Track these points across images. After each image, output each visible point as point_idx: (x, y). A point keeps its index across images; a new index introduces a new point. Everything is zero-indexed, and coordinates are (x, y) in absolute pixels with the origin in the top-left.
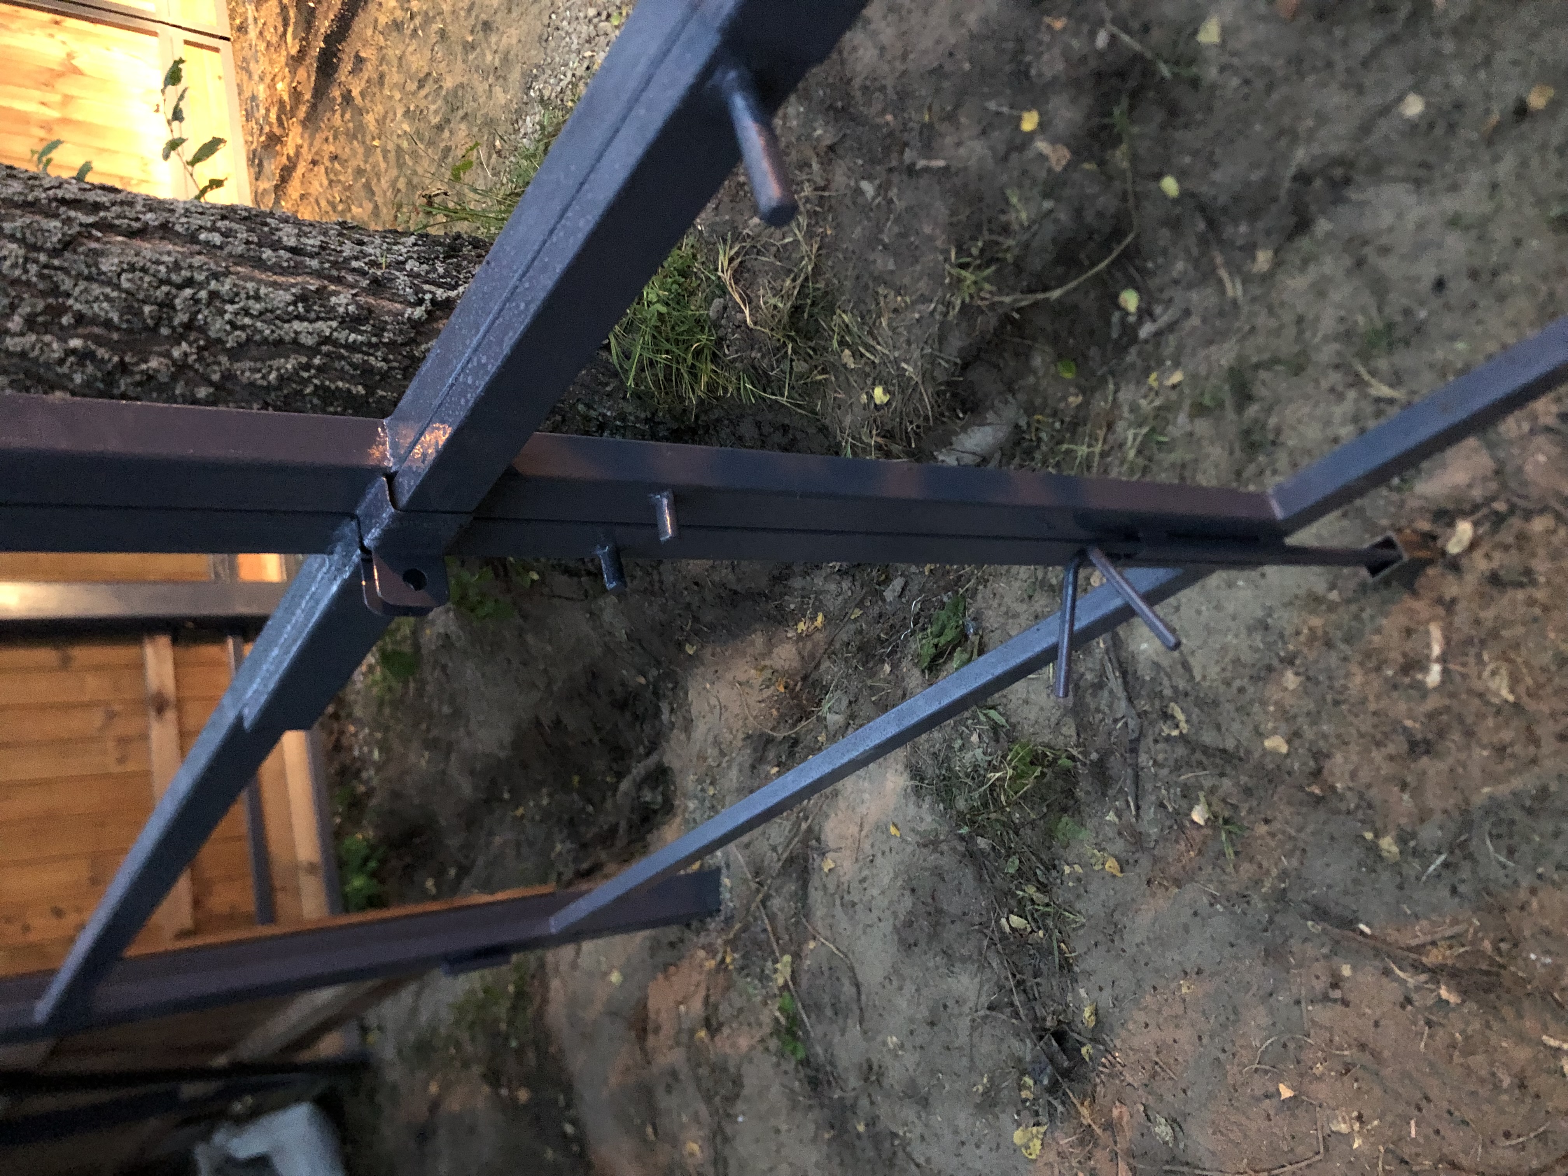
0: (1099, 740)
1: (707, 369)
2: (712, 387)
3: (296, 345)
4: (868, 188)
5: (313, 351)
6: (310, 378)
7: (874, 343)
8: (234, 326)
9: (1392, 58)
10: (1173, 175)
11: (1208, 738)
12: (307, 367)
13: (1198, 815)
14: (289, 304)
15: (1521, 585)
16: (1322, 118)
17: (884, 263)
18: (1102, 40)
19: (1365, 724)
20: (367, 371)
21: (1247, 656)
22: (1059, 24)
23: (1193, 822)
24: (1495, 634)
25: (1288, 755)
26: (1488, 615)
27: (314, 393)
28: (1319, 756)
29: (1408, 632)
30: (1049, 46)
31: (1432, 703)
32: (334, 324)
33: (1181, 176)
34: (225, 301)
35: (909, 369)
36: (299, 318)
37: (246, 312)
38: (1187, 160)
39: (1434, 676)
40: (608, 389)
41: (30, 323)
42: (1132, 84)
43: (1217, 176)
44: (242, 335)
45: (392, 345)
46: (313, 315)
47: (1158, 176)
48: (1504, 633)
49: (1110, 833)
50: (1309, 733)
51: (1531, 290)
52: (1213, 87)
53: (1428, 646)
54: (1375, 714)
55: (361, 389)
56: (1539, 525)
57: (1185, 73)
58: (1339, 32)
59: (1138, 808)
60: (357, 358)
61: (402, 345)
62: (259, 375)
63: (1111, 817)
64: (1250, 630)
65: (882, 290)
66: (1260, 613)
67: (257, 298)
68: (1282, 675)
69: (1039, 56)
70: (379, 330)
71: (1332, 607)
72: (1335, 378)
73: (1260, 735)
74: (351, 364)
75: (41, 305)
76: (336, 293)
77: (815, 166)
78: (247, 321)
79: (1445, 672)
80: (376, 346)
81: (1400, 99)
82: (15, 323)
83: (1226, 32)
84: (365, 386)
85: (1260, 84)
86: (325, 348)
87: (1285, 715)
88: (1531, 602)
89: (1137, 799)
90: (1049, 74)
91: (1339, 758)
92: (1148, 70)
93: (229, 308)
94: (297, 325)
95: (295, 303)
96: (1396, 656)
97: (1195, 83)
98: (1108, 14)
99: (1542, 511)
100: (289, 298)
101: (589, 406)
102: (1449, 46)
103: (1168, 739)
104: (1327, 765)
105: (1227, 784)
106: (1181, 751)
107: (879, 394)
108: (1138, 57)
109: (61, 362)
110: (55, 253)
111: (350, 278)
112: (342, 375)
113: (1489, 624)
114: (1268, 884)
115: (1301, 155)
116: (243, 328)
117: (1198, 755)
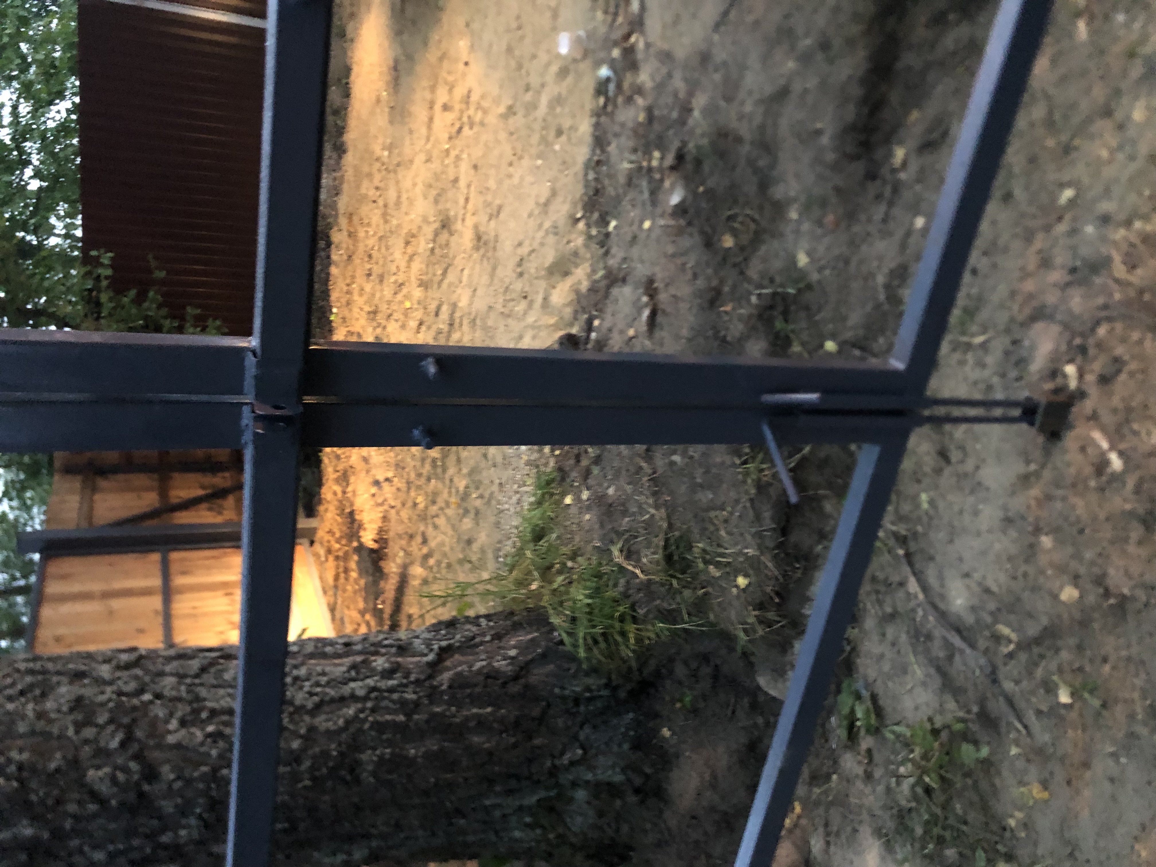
0: (971, 694)
1: (631, 628)
2: (639, 640)
3: (354, 697)
4: (676, 458)
5: (366, 698)
6: (367, 717)
7: (723, 550)
8: (311, 694)
9: (896, 211)
10: (829, 339)
11: (1033, 630)
12: (362, 711)
13: (1064, 698)
14: (344, 673)
15: (1119, 371)
16: (880, 258)
17: (706, 497)
18: (754, 299)
19: (1107, 533)
20: (403, 703)
21: (1013, 550)
22: (728, 308)
23: (1065, 706)
24: (1129, 410)
25: (1081, 597)
26: (1116, 401)
27: (371, 728)
28: (1100, 580)
29: (1083, 449)
30: (730, 321)
31: (1131, 483)
32: (376, 678)
33: (833, 337)
34: (304, 681)
35: (750, 551)
36: (354, 680)
37: (318, 684)
38: (831, 326)
39: (1116, 462)
40: (572, 671)
41: (183, 723)
42: (780, 308)
43: (850, 323)
44: (316, 699)
45: (417, 682)
46: (361, 676)
47: (822, 346)
48: (1134, 404)
49: (1020, 764)
50: (1082, 570)
51: (1015, 236)
52: (819, 282)
53: (1099, 447)
54: (1107, 519)
55: (401, 718)
56: (1102, 331)
57: (801, 285)
58: (863, 217)
59: (1026, 727)
60: (395, 696)
61: (425, 680)
62: (331, 723)
63: (1014, 751)
64: (1004, 532)
65: (712, 514)
66: (1001, 514)
67: (324, 674)
68: (1039, 543)
69: (727, 329)
70: (407, 676)
71: (1037, 474)
72: (957, 356)
73: (1055, 597)
74: (393, 701)
75: (188, 709)
76: (375, 661)
77: (644, 465)
78: (319, 689)
79: (1121, 454)
80: (405, 686)
81: (912, 224)
82: (173, 724)
83: (809, 254)
84: (406, 715)
85: (841, 265)
86: (373, 695)
87: (1061, 569)
88: (1132, 374)
89: (1021, 721)
90: (737, 334)
91: (1112, 571)
92: (784, 297)
93: (307, 684)
94: (352, 685)
95: (348, 671)
96: (1088, 470)
97: (809, 287)
98: (751, 288)
99: (1098, 323)
100: (344, 669)
101: (563, 688)
102: (918, 188)
103: (1011, 656)
104: (1110, 582)
105: (1065, 655)
106: (1023, 657)
107: (742, 581)
108: (775, 294)
109: (202, 744)
110: (197, 676)
111: (383, 650)
112: (388, 711)
113: (1120, 406)
114: (1139, 709)
115: (881, 279)
116: (316, 694)
117: (1036, 650)
